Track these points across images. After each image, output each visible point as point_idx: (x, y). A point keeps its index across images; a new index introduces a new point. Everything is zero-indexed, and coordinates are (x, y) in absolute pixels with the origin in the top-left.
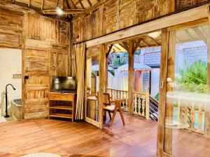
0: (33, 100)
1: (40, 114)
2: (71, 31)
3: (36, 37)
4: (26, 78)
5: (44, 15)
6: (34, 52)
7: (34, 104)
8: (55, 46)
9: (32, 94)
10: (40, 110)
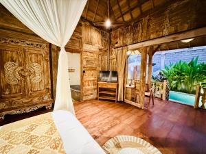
0: (88, 87)
1: (91, 97)
2: (110, 40)
3: (90, 43)
4: (84, 72)
5: (95, 26)
6: (88, 54)
7: (88, 90)
8: (100, 50)
9: (87, 84)
10: (92, 94)
